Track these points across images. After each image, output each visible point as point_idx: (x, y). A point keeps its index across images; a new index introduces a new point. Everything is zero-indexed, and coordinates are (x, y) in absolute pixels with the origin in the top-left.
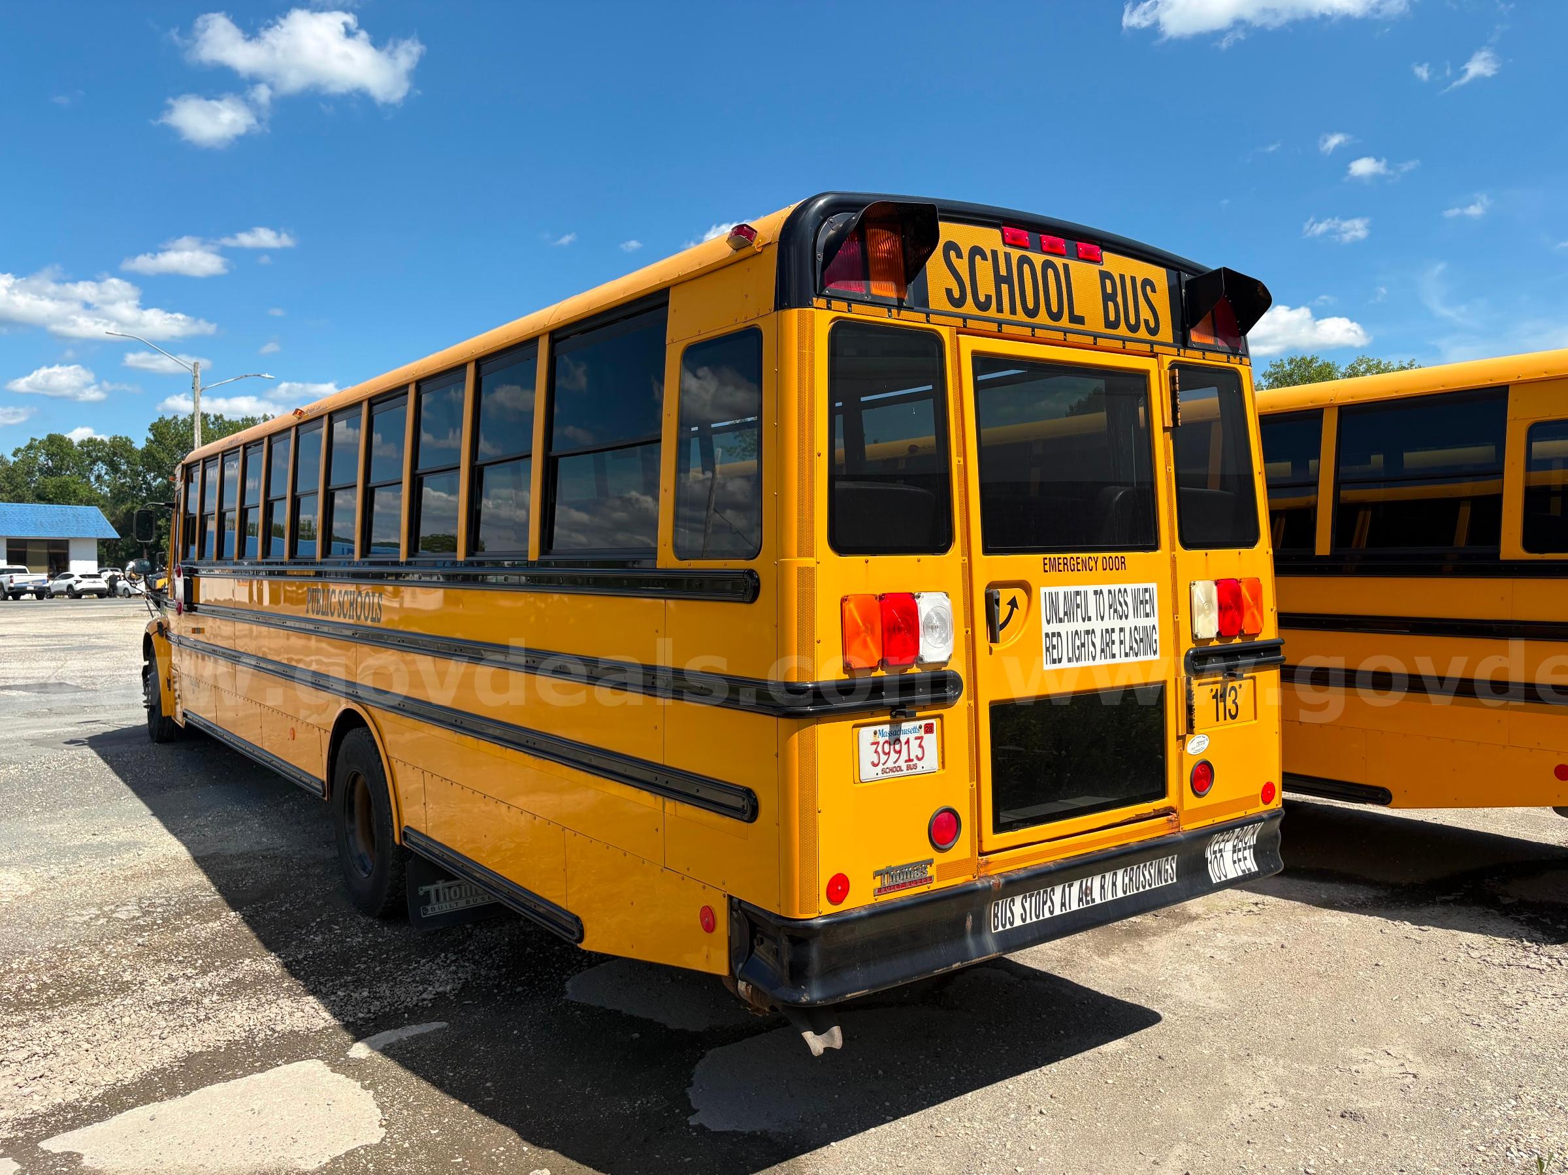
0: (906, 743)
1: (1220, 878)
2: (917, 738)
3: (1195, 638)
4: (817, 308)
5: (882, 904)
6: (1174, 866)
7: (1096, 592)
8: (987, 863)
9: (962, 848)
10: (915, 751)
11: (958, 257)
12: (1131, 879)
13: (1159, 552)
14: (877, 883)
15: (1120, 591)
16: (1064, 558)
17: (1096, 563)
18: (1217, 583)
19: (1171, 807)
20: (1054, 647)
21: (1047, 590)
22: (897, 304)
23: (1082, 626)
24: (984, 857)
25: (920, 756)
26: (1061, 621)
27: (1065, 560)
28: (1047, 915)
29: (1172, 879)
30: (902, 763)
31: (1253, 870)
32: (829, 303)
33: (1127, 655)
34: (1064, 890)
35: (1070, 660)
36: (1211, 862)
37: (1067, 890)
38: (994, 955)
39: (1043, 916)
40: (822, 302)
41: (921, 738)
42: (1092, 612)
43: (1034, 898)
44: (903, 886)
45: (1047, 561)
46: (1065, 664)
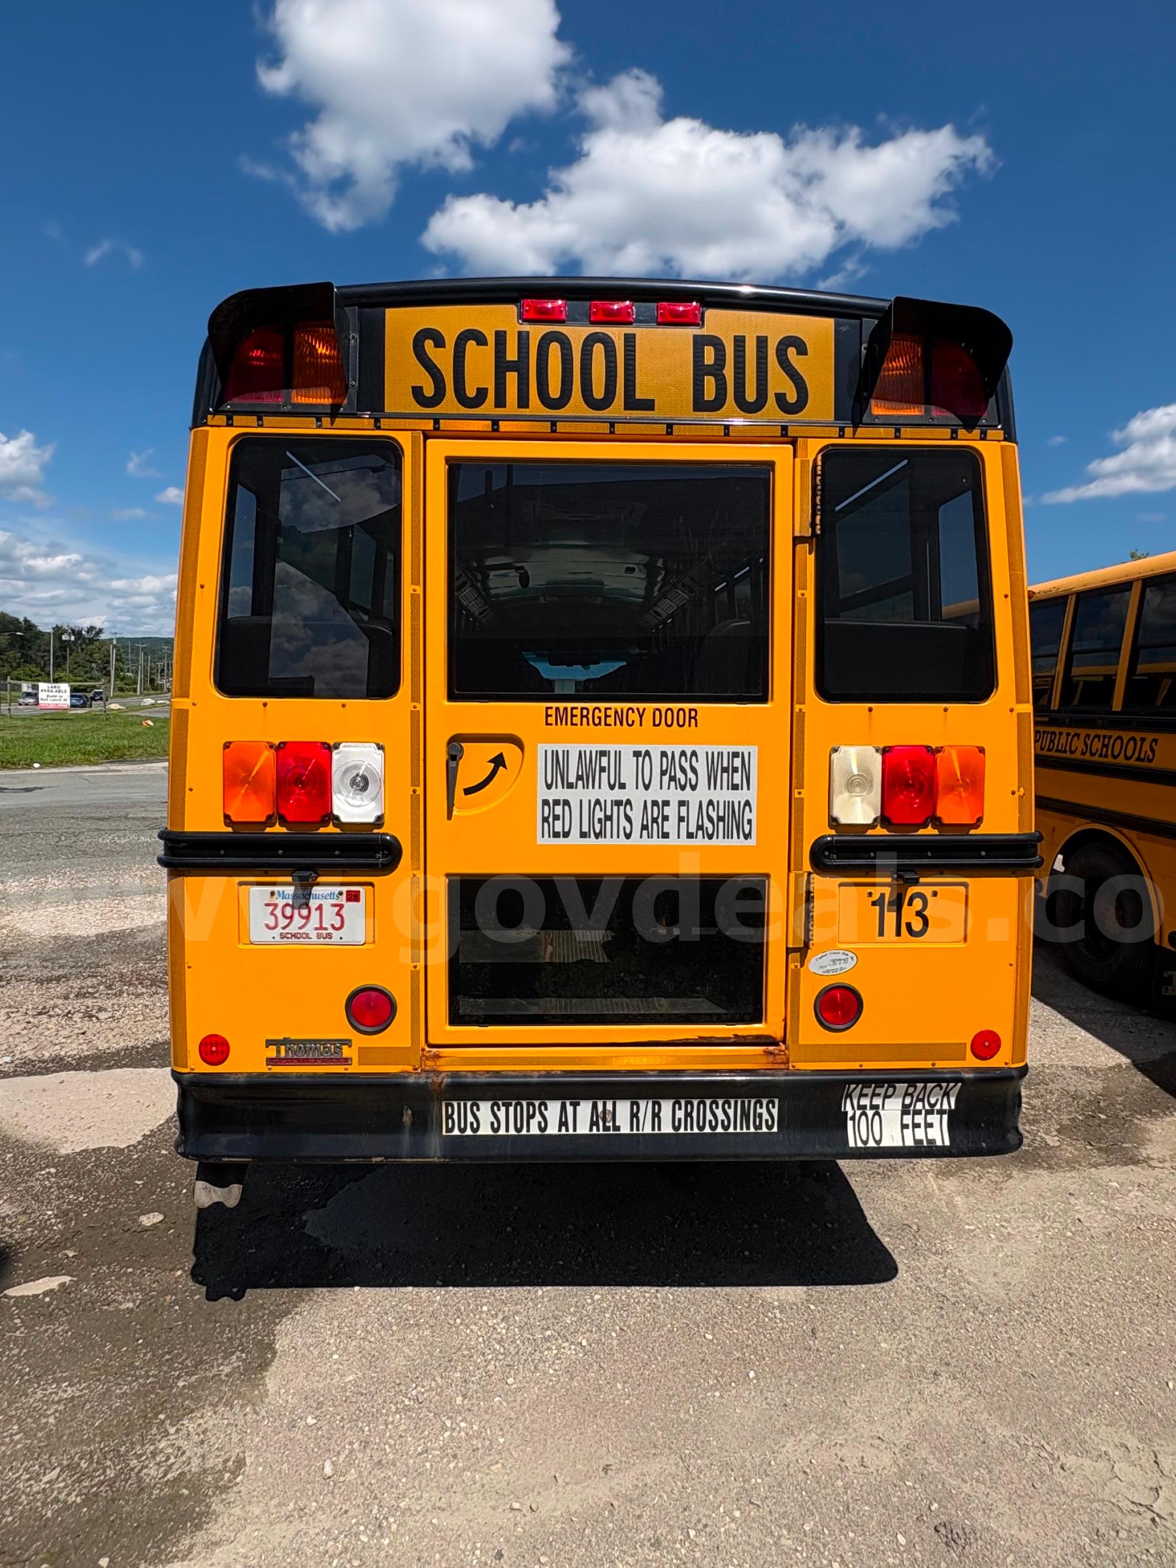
0: (317, 909)
1: (865, 1142)
2: (334, 905)
3: (833, 822)
4: (212, 426)
5: (274, 1075)
6: (775, 1112)
7: (637, 754)
8: (437, 1057)
9: (398, 1034)
10: (330, 917)
11: (436, 346)
12: (688, 1115)
13: (768, 705)
14: (272, 1052)
15: (683, 753)
16: (582, 709)
17: (641, 717)
18: (885, 751)
19: (771, 1037)
20: (556, 818)
21: (550, 747)
22: (329, 411)
23: (608, 795)
24: (434, 1050)
25: (338, 925)
26: (570, 786)
27: (585, 712)
28: (535, 1130)
29: (770, 1127)
30: (310, 929)
31: (939, 1143)
32: (230, 418)
33: (690, 835)
34: (563, 1108)
35: (583, 835)
36: (853, 1118)
37: (570, 1109)
38: (436, 1160)
39: (528, 1130)
40: (221, 419)
41: (341, 906)
42: (628, 776)
43: (511, 1109)
44: (306, 1062)
45: (550, 712)
46: (574, 839)
